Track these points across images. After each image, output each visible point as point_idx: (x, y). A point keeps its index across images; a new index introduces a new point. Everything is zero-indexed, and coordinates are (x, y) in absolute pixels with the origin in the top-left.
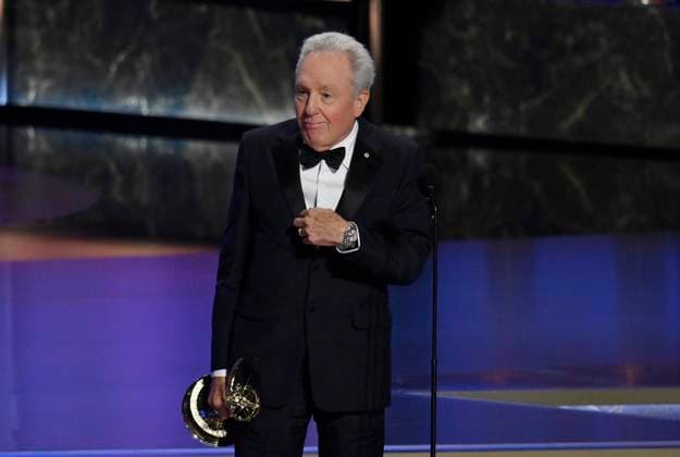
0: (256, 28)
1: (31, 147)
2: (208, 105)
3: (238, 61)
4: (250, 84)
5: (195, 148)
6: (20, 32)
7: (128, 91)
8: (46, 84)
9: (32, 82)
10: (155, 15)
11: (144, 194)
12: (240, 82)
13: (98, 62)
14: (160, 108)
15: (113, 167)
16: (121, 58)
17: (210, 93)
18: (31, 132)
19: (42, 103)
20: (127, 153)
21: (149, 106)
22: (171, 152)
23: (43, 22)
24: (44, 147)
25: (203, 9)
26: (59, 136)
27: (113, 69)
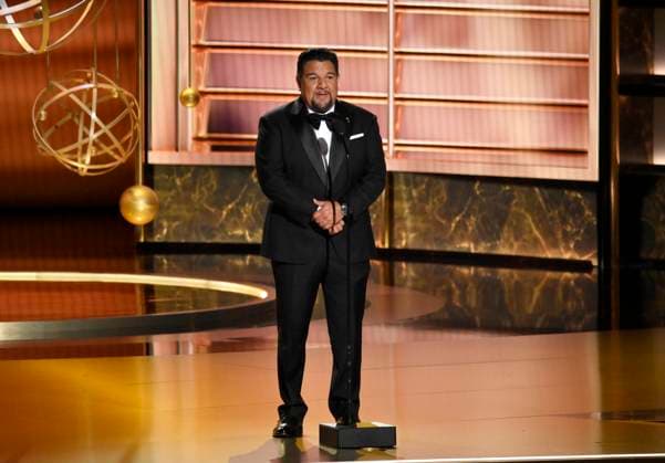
0: (541, 199)
1: (404, 273)
2: (511, 246)
3: (529, 219)
4: (536, 233)
5: (503, 272)
6: (397, 205)
7: (463, 238)
8: (412, 236)
9: (404, 235)
10: (478, 193)
11: (473, 302)
12: (531, 232)
13: (444, 222)
14: (482, 249)
15: (453, 285)
16: (458, 218)
17: (512, 239)
18: (404, 265)
19: (411, 247)
20: (462, 275)
21: (476, 248)
22: (489, 275)
23: (410, 198)
24: (412, 273)
25: (508, 188)
26: (420, 266)
27: (453, 225)
